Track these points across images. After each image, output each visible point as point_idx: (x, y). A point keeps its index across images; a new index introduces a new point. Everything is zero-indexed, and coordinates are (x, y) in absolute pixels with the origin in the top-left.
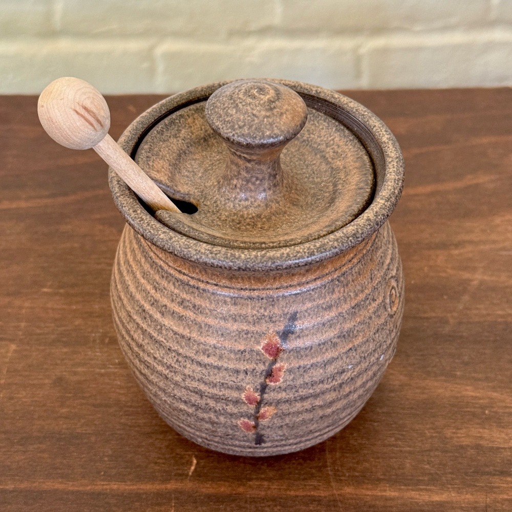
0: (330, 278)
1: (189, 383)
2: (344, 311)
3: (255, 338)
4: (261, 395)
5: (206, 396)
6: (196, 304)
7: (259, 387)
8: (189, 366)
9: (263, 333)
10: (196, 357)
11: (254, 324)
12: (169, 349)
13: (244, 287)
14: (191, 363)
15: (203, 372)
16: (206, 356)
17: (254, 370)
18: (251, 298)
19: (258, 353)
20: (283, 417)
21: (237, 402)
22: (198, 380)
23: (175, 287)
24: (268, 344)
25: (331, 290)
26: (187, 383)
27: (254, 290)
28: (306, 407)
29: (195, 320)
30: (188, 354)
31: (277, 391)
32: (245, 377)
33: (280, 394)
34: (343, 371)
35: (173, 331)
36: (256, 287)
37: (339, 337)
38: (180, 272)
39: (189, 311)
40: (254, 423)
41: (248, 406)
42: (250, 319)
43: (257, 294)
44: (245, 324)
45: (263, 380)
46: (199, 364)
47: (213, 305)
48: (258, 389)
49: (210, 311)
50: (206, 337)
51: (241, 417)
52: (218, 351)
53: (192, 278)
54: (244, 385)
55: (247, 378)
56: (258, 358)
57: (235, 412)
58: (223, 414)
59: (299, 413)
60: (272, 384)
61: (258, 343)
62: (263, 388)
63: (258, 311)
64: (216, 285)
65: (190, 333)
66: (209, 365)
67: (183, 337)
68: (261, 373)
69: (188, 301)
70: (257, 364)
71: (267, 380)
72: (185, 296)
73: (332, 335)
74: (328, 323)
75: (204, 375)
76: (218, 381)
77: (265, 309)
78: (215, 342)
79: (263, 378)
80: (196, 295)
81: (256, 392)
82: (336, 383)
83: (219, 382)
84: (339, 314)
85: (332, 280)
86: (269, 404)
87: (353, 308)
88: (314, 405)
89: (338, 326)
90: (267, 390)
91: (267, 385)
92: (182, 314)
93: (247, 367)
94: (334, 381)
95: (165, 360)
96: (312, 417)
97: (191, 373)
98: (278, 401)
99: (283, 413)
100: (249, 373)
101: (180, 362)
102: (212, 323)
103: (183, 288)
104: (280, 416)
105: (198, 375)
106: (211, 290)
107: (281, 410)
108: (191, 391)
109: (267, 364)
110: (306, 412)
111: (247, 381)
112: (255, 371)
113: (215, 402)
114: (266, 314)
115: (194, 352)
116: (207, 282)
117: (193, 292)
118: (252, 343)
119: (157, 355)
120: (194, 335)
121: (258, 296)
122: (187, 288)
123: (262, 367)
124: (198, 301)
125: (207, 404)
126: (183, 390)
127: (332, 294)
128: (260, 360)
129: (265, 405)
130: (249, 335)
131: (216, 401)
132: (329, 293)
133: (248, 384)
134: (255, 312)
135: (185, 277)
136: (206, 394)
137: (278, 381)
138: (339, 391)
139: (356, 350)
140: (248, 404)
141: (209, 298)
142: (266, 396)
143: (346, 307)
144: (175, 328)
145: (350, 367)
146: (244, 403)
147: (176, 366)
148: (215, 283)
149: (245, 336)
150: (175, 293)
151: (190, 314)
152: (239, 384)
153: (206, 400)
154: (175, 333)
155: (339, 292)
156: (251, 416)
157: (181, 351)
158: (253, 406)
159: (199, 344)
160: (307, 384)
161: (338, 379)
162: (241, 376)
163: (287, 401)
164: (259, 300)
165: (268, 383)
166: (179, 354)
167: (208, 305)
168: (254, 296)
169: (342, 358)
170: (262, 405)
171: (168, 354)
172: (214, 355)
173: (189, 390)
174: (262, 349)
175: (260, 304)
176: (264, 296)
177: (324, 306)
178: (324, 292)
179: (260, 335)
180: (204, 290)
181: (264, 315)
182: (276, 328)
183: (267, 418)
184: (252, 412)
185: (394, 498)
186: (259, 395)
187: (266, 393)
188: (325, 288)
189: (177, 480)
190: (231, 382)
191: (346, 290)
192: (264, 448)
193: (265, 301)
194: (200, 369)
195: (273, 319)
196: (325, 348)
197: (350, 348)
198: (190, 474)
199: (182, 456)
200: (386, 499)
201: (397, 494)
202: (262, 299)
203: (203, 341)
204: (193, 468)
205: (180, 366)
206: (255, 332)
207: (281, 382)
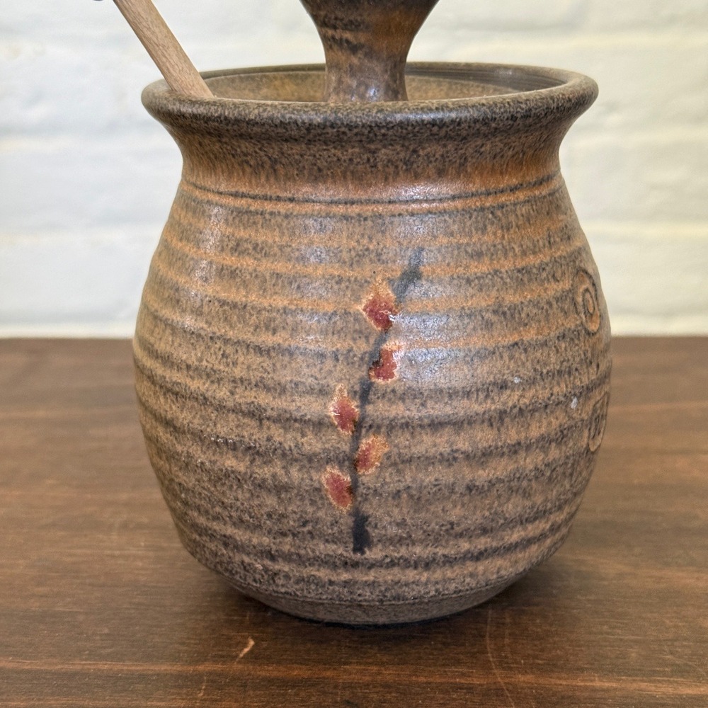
0: (478, 204)
1: (240, 397)
2: (503, 270)
3: (353, 290)
4: (362, 406)
5: (268, 419)
6: (259, 242)
7: (357, 388)
8: (241, 359)
9: (366, 281)
10: (253, 339)
11: (351, 265)
12: (211, 338)
13: (336, 199)
14: (245, 351)
15: (265, 365)
16: (270, 333)
17: (349, 351)
18: (346, 218)
19: (357, 319)
20: (401, 466)
21: (320, 425)
22: (256, 385)
23: (227, 224)
24: (373, 302)
25: (481, 225)
26: (237, 396)
27: (352, 203)
28: (442, 450)
29: (255, 270)
30: (241, 337)
31: (390, 400)
32: (335, 366)
33: (394, 407)
34: (503, 386)
35: (219, 301)
36: (356, 197)
37: (495, 312)
38: (236, 195)
39: (247, 258)
40: (349, 479)
41: (339, 435)
42: (345, 255)
43: (357, 211)
44: (337, 265)
45: (365, 373)
46: (259, 350)
47: (286, 238)
48: (355, 392)
49: (281, 248)
50: (271, 295)
51: (327, 463)
52: (290, 319)
53: (254, 198)
54: (332, 383)
55: (338, 368)
56: (357, 327)
57: (318, 450)
58: (296, 460)
59: (428, 461)
60: (380, 381)
61: (358, 300)
62: (365, 393)
63: (358, 242)
64: (291, 200)
65: (246, 296)
66: (274, 348)
67: (235, 306)
68: (362, 359)
69: (246, 241)
70: (354, 340)
71: (372, 373)
72: (242, 234)
73: (484, 304)
74: (476, 281)
75: (266, 371)
76: (289, 378)
77: (370, 239)
78: (286, 303)
79: (365, 367)
80: (259, 226)
81: (354, 398)
82: (493, 408)
83: (291, 381)
84: (496, 272)
85: (482, 209)
86: (375, 428)
87: (519, 271)
88: (455, 448)
89: (494, 293)
90: (372, 397)
91: (372, 384)
92: (235, 267)
93: (339, 345)
94: (489, 401)
95: (204, 363)
96: (452, 480)
97: (244, 374)
98: (390, 424)
99: (400, 454)
100: (341, 358)
101: (227, 358)
102: (284, 270)
103: (241, 221)
104: (395, 464)
105: (256, 373)
106: (283, 211)
107: (396, 446)
108: (244, 414)
109: (372, 341)
110: (440, 462)
111: (336, 374)
112: (351, 354)
113: (281, 431)
114: (371, 247)
115: (252, 329)
116: (279, 199)
117: (254, 223)
118: (346, 299)
119: (193, 361)
120: (253, 298)
121: (359, 215)
122: (245, 217)
123: (362, 347)
124: (262, 236)
125: (269, 439)
126: (232, 416)
127: (483, 233)
128: (361, 332)
129: (367, 431)
130: (343, 285)
131: (284, 428)
132: (477, 230)
133: (340, 380)
134: (353, 243)
135: (244, 201)
136: (269, 413)
137: (392, 375)
138: (499, 430)
139: (525, 350)
140: (339, 429)
141: (280, 226)
142: (370, 408)
143: (507, 265)
144: (223, 295)
145: (517, 381)
146: (332, 425)
147: (222, 367)
148: (290, 195)
149: (336, 287)
150: (227, 234)
151: (248, 263)
152: (323, 382)
153: (269, 428)
154: (223, 303)
155: (495, 234)
156: (344, 460)
157: (231, 334)
158: (346, 434)
159: (259, 312)
160: (441, 391)
161: (496, 398)
162: (329, 363)
163: (407, 424)
164: (360, 221)
165: (373, 380)
166: (226, 341)
167: (277, 239)
168: (353, 215)
169: (502, 357)
170: (364, 431)
171: (209, 347)
172: (284, 328)
173: (242, 412)
174: (364, 310)
175: (362, 229)
176: (369, 214)
177: (469, 250)
178: (468, 224)
179: (361, 286)
180: (271, 213)
181: (367, 249)
182: (388, 275)
183: (372, 465)
184: (346, 448)
185: (607, 690)
186: (357, 407)
187: (369, 403)
188: (470, 218)
189: (215, 662)
190: (310, 380)
191: (506, 236)
192: (370, 568)
193: (369, 223)
194: (260, 360)
195: (384, 257)
196: (471, 326)
197: (516, 344)
198: (241, 655)
199: (229, 638)
200: (594, 690)
201: (614, 685)
202: (366, 219)
203: (266, 305)
204: (246, 650)
205: (228, 365)
206: (353, 279)
207: (395, 378)
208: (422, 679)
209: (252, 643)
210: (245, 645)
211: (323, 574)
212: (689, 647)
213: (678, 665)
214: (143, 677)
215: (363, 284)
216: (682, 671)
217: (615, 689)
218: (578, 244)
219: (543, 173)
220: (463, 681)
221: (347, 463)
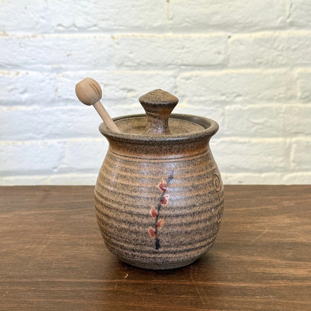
0: (188, 159)
1: (127, 209)
2: (194, 176)
3: (156, 182)
4: (158, 211)
5: (134, 214)
6: (132, 169)
7: (157, 207)
8: (127, 199)
9: (159, 179)
10: (130, 194)
11: (155, 175)
12: (119, 193)
13: (152, 158)
14: (128, 197)
15: (133, 201)
16: (135, 192)
17: (155, 197)
18: (154, 163)
19: (157, 189)
20: (168, 227)
21: (147, 216)
22: (131, 206)
23: (123, 164)
24: (161, 185)
25: (188, 165)
26: (126, 209)
27: (156, 159)
28: (178, 222)
29: (131, 176)
30: (127, 193)
31: (165, 210)
32: (151, 201)
33: (167, 211)
34: (194, 206)
35: (121, 184)
36: (157, 158)
37: (192, 187)
38: (125, 156)
39: (128, 173)
40: (155, 230)
41: (152, 219)
42: (154, 173)
43: (157, 161)
44: (152, 175)
45: (159, 203)
46: (132, 197)
47: (139, 168)
48: (157, 208)
49: (137, 171)
50: (135, 183)
51: (149, 226)
52: (140, 189)
53: (130, 157)
54: (151, 205)
55: (152, 202)
56: (157, 191)
57: (147, 223)
58: (141, 225)
59: (175, 225)
60: (163, 205)
61: (157, 184)
62: (159, 208)
63: (157, 169)
64: (140, 158)
65: (128, 183)
66: (136, 196)
67: (125, 185)
68: (158, 199)
69: (128, 168)
70: (156, 194)
71: (161, 203)
72: (127, 167)
73: (189, 185)
74: (187, 179)
75: (133, 202)
76: (140, 204)
77: (160, 169)
78: (139, 185)
79: (159, 201)
80: (132, 165)
81: (156, 209)
82: (192, 211)
83: (140, 205)
84: (192, 176)
85: (189, 160)
86: (162, 217)
87: (198, 176)
88: (182, 222)
89: (192, 182)
90: (161, 209)
91: (161, 206)
92: (125, 175)
93: (152, 196)
94: (191, 210)
95: (117, 200)
96: (181, 230)
97: (128, 203)
98: (166, 216)
99: (168, 224)
100: (153, 199)
101: (123, 199)
102: (138, 176)
103: (127, 163)
104: (167, 226)
105: (131, 203)
106: (138, 161)
107: (167, 221)
108: (128, 213)
109: (161, 195)
110: (178, 225)
111: (152, 203)
112: (156, 198)
113: (138, 218)
114: (161, 171)
115: (130, 191)
116: (137, 158)
117: (130, 164)
118: (154, 184)
119: (114, 199)
120: (130, 183)
121: (157, 162)
122: (128, 163)
123: (158, 196)
124: (132, 168)
125: (134, 220)
126: (124, 214)
127: (189, 167)
128: (158, 192)
129: (160, 218)
130: (153, 180)
131: (138, 217)
132: (187, 166)
133: (153, 205)
134: (156, 170)
135: (127, 158)
136: (134, 213)
138: (193, 217)
139: (200, 197)
140: (153, 217)
141: (137, 165)
142: (160, 212)
143: (195, 175)
144: (122, 182)
145: (198, 204)
146: (151, 216)
147: (122, 201)
148: (140, 157)
149: (152, 181)
150: (123, 166)
151: (129, 174)
152: (148, 205)
153: (134, 217)
154: (122, 184)
155: (192, 167)
156: (154, 225)
157: (124, 192)
158: (154, 218)
159: (132, 187)
160: (179, 207)
161: (193, 209)
162: (150, 200)
163: (170, 216)
164: (158, 164)
165: (161, 204)
166: (123, 194)
167: (136, 168)
168: (156, 162)
169: (194, 198)
170: (159, 218)
171: (118, 196)
172: (138, 191)
173: (127, 212)
174: (159, 187)
175: (158, 166)
176: (160, 162)
177: (186, 171)
178: (185, 164)
179: (158, 180)
180: (135, 162)
181: (160, 171)
182: (165, 178)
183: (161, 226)
184: (154, 222)
185: (222, 285)
186: (157, 211)
187: (160, 210)
188: (186, 163)
189: (119, 279)
190: (145, 204)
191: (195, 167)
192: (160, 254)
193: (160, 165)
194: (132, 199)
195: (164, 173)
196: (186, 191)
197: (198, 195)
198: (125, 278)
199: (121, 274)
200: (218, 285)
201: (224, 284)
202: (159, 164)
203: (134, 185)
204: (126, 276)
205: (124, 201)
206: (156, 179)
207: (167, 204)
208: (174, 283)
209: (128, 275)
210: (126, 275)
211: (148, 255)
212: (244, 275)
213: (241, 279)
214: (100, 283)
215: (159, 180)
216: (241, 281)
217: (224, 285)
218: (214, 167)
219: (205, 150)
220: (184, 283)
221: (154, 226)
